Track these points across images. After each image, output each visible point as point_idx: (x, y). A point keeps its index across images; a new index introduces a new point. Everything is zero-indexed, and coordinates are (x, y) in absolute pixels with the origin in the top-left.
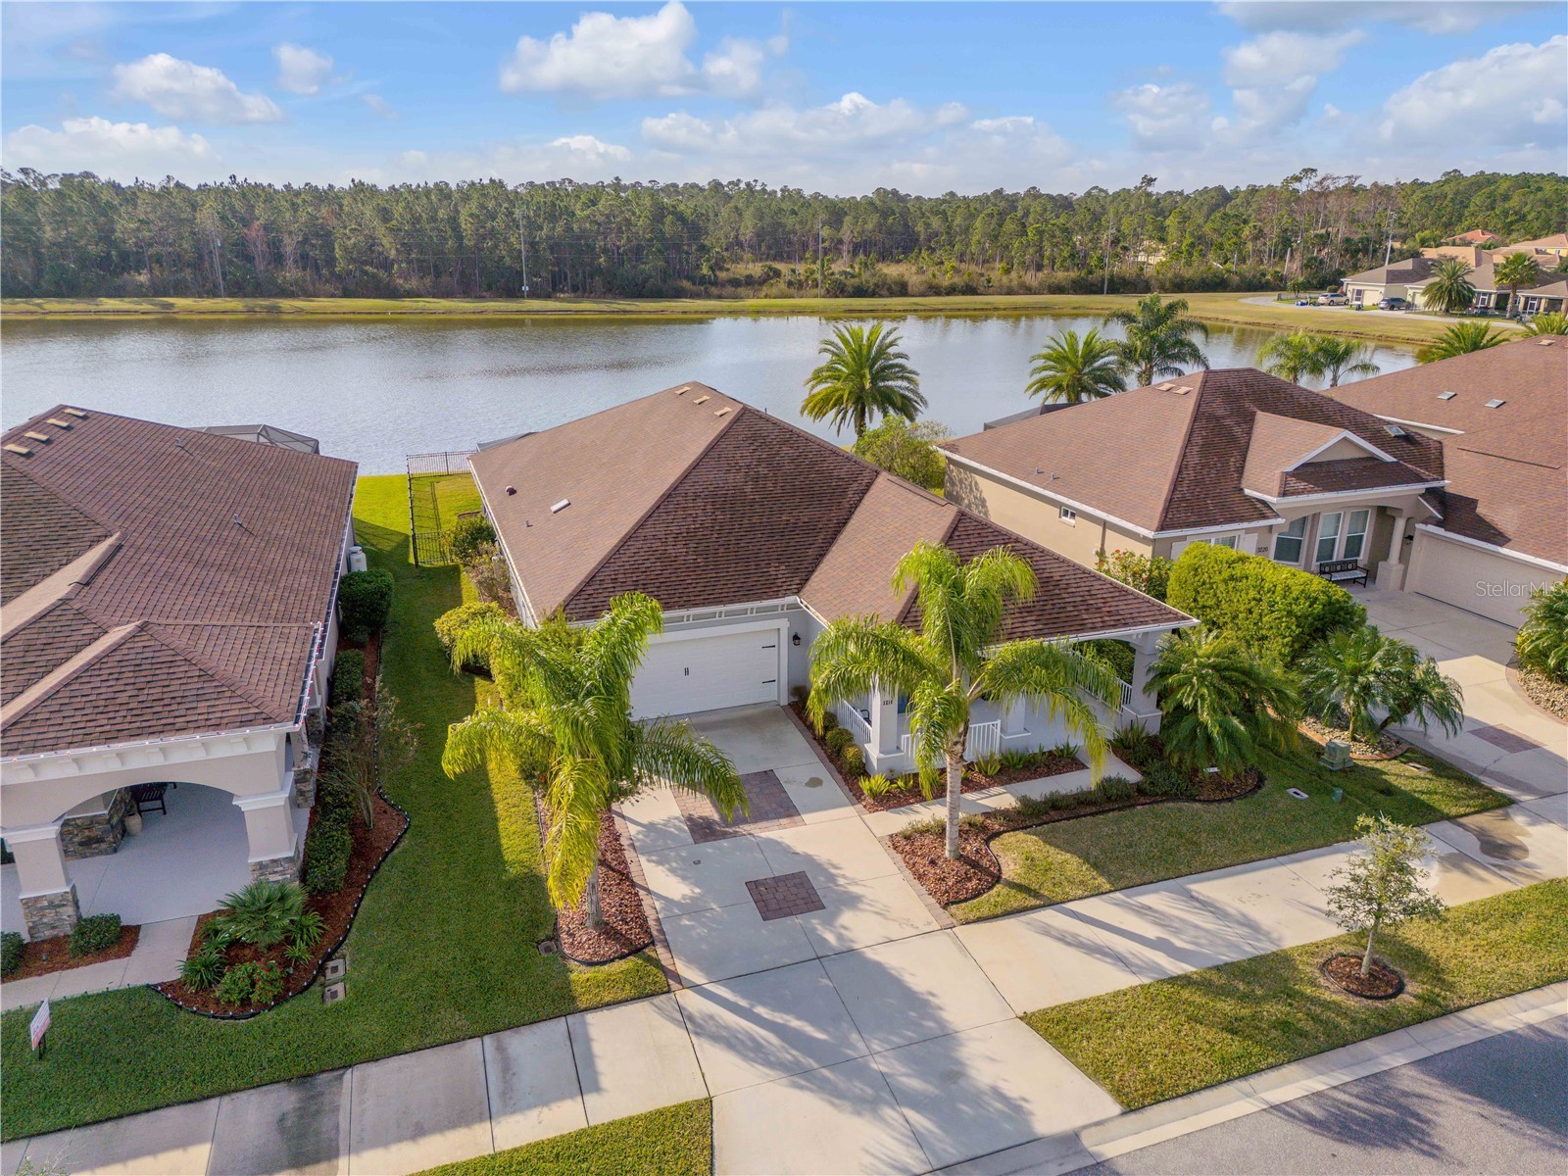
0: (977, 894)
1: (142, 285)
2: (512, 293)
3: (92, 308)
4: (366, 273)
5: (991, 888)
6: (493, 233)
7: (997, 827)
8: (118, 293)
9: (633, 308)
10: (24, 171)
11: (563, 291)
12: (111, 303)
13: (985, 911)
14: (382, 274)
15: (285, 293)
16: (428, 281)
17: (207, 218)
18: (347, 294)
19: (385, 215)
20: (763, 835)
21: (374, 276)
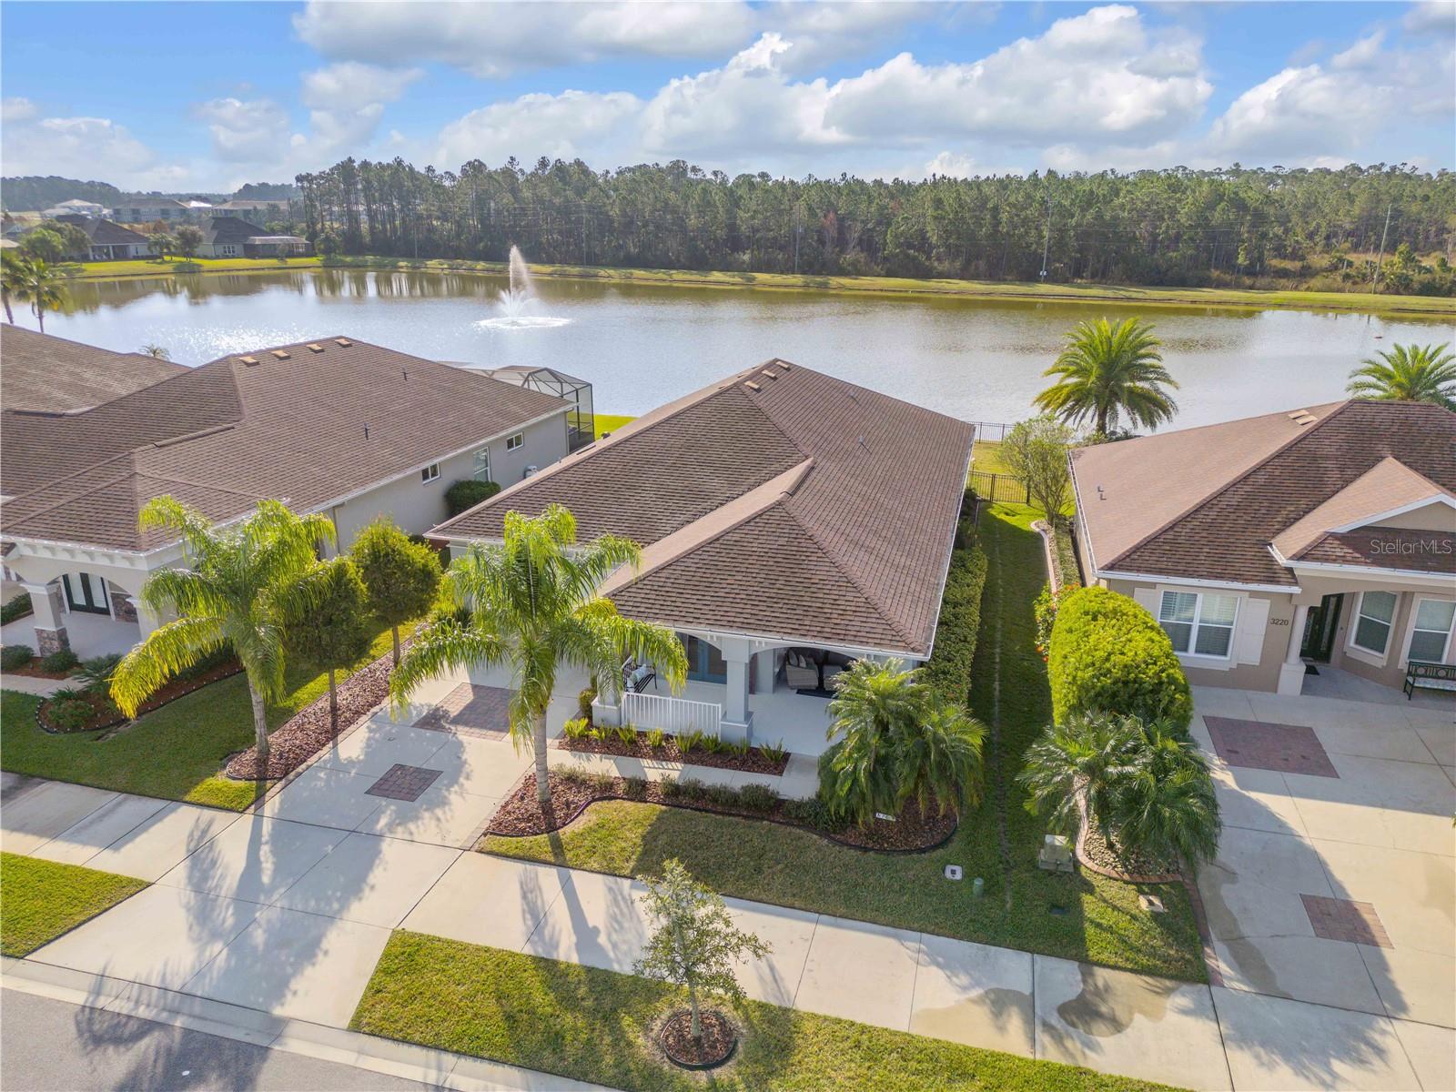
0: (522, 833)
1: (744, 262)
2: (1030, 277)
3: (703, 278)
4: (908, 256)
5: (535, 834)
6: (1025, 221)
8: (726, 268)
9: (1140, 296)
10: (715, 173)
11: (1082, 278)
12: (717, 276)
13: (503, 849)
14: (922, 258)
15: (842, 272)
16: (958, 264)
18: (890, 274)
19: (938, 203)
20: (461, 737)
21: (915, 258)
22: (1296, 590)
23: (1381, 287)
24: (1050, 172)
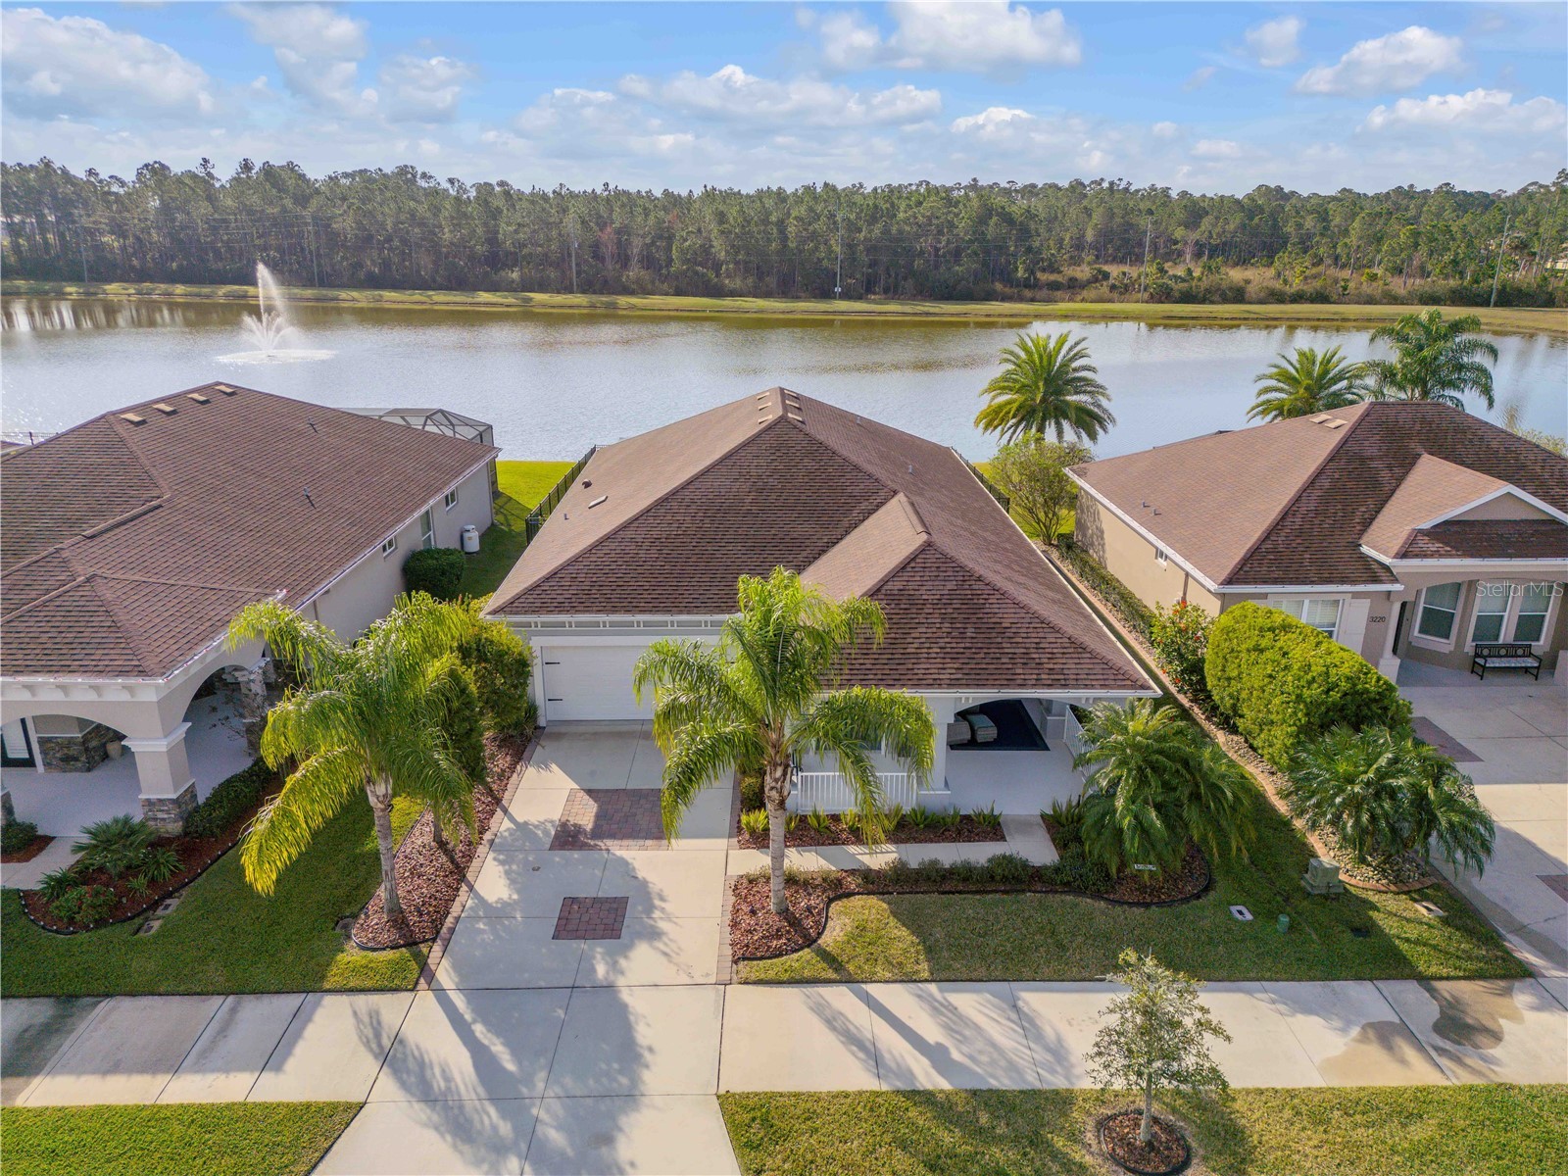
0: (778, 953)
1: (513, 281)
2: (826, 294)
3: (469, 300)
4: (696, 273)
5: (796, 951)
6: (814, 236)
7: (853, 887)
8: (493, 288)
9: (936, 310)
10: (451, 181)
11: (875, 293)
12: (484, 296)
13: (771, 974)
14: (712, 275)
15: (627, 291)
16: (750, 281)
17: (571, 224)
18: (678, 293)
19: (721, 217)
20: (618, 853)
21: (703, 275)
22: (1398, 587)
23: (1146, 296)
24: (826, 185)
